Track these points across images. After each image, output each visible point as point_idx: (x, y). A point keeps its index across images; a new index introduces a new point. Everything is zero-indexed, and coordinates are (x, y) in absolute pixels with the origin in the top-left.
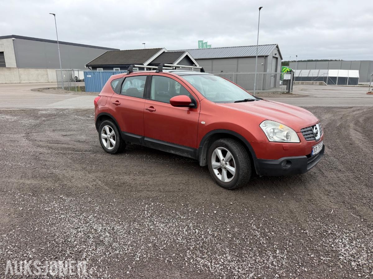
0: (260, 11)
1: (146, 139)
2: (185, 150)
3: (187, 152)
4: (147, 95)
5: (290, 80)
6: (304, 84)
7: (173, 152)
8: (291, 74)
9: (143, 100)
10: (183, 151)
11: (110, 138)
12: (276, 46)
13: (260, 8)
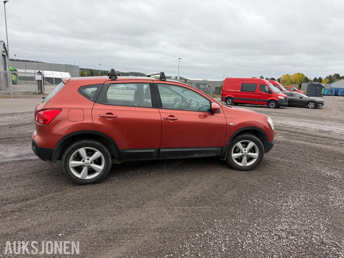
0: (5, 4)
1: (162, 150)
2: (212, 150)
3: (214, 151)
4: (157, 104)
5: (41, 80)
6: (28, 83)
7: (196, 156)
8: (41, 74)
9: (156, 110)
10: (210, 152)
11: (91, 163)
12: (3, 43)
13: (5, 2)
